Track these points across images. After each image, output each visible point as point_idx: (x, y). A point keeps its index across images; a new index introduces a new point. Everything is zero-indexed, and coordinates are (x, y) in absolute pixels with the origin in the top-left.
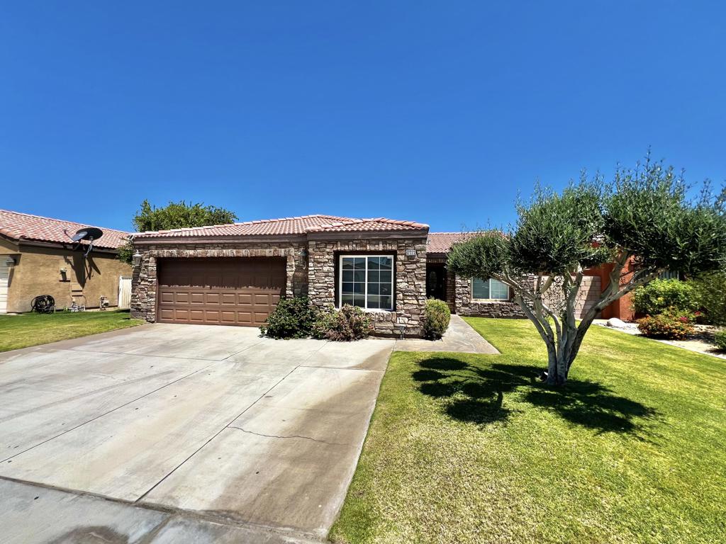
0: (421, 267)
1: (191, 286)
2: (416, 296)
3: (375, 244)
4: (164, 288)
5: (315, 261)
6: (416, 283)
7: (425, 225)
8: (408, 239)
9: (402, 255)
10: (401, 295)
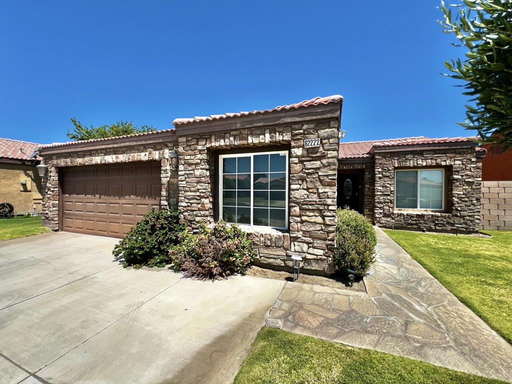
0: (329, 164)
1: (85, 195)
2: (320, 211)
3: (259, 135)
4: (67, 197)
5: (185, 163)
6: (320, 191)
7: (337, 97)
8: (308, 122)
9: (298, 147)
10: (297, 209)
